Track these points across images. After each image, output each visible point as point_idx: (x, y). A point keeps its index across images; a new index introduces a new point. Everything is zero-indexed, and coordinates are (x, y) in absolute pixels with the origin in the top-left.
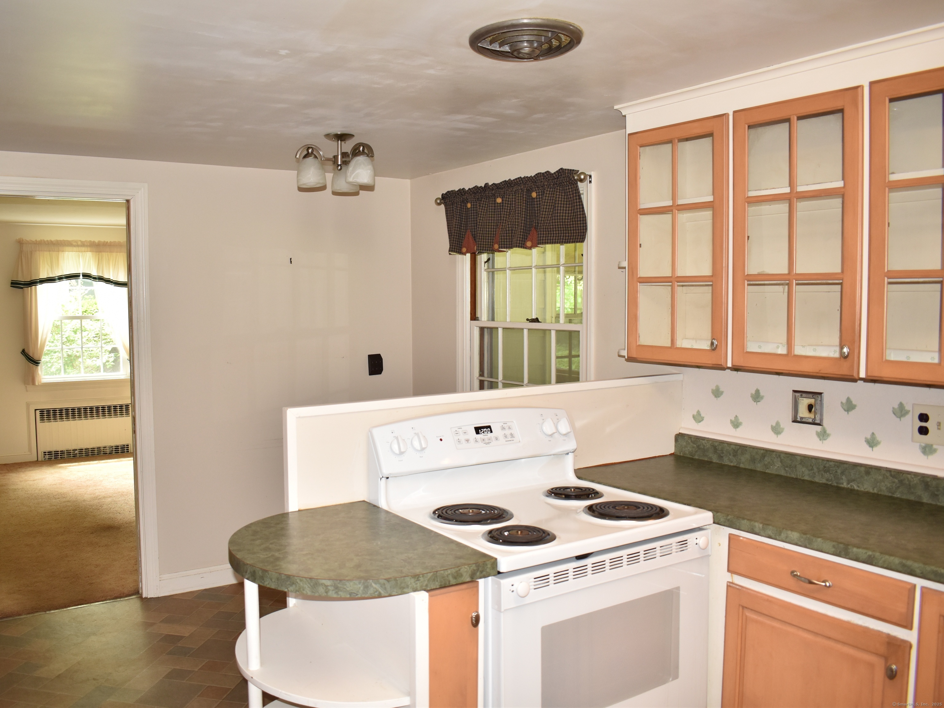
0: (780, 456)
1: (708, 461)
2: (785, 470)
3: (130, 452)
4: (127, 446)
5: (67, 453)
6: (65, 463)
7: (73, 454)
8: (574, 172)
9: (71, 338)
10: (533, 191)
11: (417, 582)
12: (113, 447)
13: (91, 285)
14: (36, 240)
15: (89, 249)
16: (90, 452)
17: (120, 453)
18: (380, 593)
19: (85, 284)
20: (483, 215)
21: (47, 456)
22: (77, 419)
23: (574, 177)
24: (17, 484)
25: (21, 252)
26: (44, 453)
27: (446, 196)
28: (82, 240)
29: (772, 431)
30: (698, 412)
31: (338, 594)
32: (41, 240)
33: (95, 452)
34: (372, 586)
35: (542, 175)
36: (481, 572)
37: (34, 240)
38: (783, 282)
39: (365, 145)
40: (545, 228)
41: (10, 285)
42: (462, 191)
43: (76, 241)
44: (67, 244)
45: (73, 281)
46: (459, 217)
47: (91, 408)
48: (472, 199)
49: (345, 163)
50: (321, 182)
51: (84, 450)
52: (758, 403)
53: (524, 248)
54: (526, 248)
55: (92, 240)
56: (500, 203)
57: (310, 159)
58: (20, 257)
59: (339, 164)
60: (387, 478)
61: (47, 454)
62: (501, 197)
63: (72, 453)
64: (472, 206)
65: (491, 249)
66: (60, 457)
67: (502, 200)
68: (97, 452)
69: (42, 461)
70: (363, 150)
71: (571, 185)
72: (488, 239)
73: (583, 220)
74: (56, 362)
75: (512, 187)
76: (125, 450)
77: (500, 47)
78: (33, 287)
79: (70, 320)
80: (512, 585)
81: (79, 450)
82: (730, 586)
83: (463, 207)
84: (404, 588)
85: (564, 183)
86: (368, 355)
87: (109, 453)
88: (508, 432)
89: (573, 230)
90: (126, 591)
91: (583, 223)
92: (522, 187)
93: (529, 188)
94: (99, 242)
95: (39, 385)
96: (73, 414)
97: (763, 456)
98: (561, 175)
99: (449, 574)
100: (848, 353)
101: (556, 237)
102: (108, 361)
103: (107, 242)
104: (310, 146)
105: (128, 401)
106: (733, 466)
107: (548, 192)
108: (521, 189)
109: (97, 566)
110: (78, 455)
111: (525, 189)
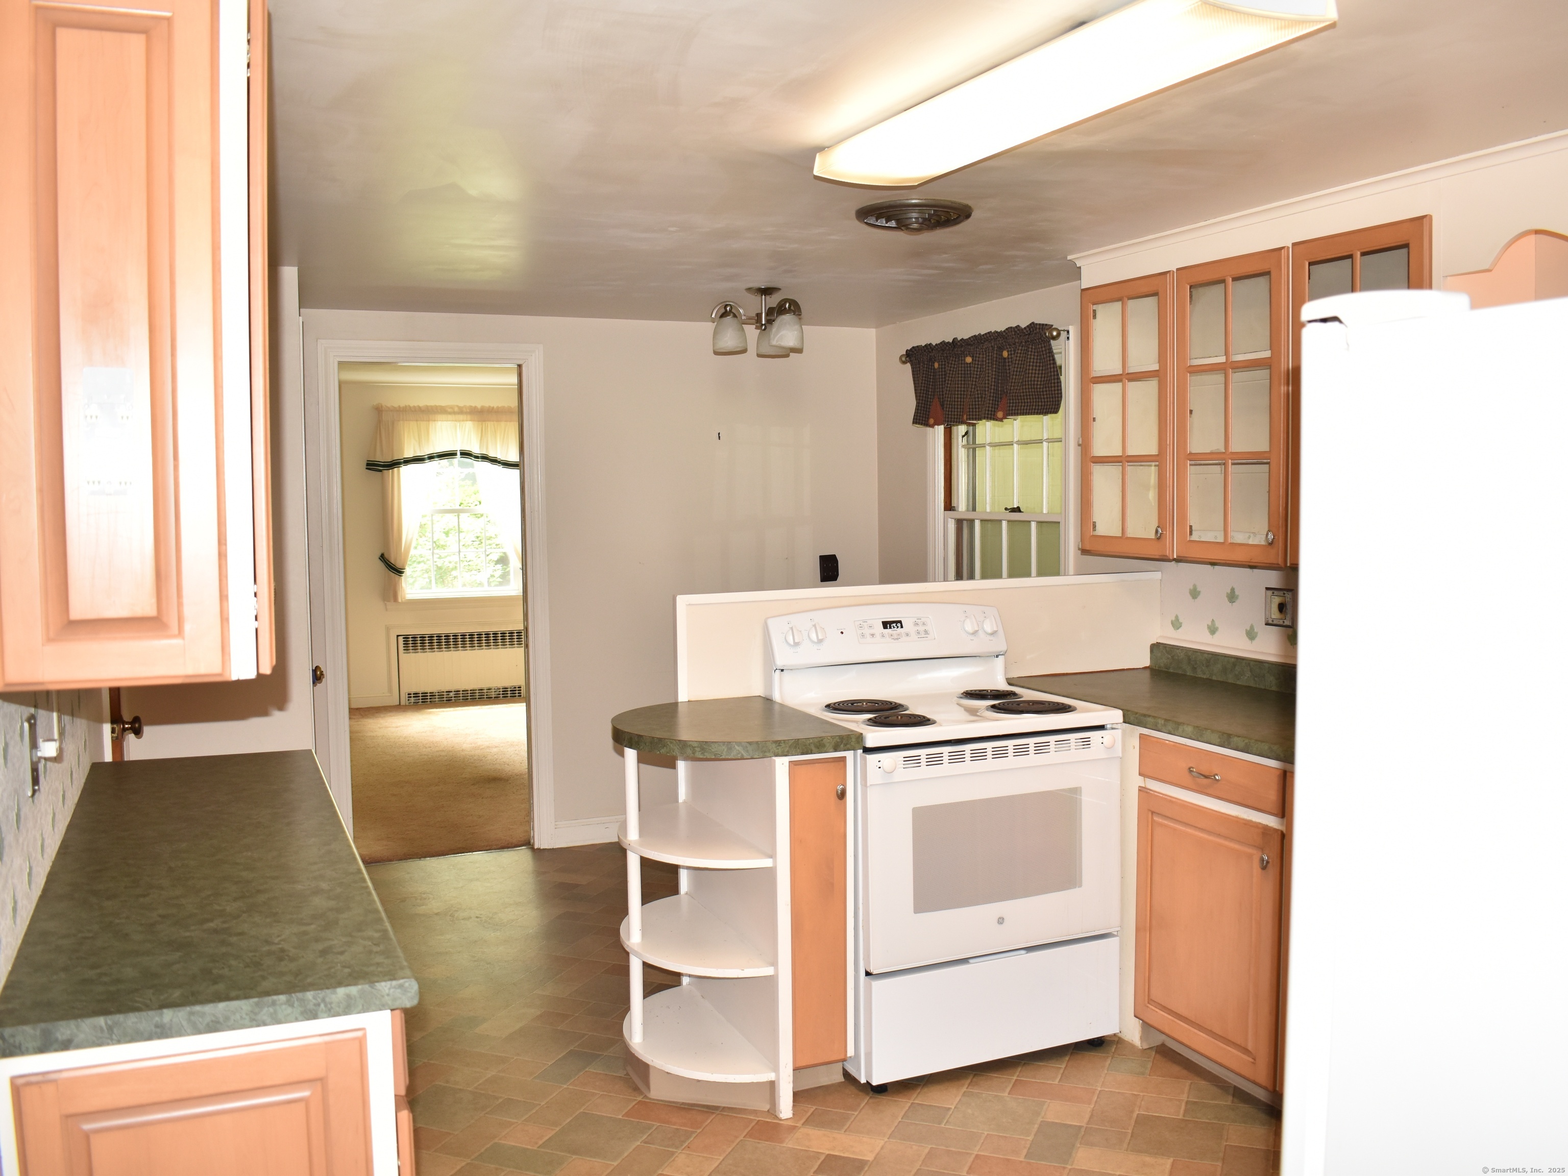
0: (1249, 664)
1: (1182, 675)
2: (1254, 680)
3: (522, 696)
4: (518, 688)
5: (438, 695)
6: (437, 708)
7: (446, 698)
8: (1047, 327)
9: (442, 543)
10: (1004, 350)
11: (778, 747)
12: (500, 689)
13: (472, 466)
14: (399, 406)
15: (469, 417)
16: (469, 695)
17: (509, 698)
18: (742, 755)
19: (461, 465)
20: (952, 377)
21: (412, 699)
22: (452, 649)
23: (1045, 334)
24: (376, 731)
25: (379, 422)
26: (409, 694)
27: (911, 353)
28: (460, 405)
29: (1247, 636)
30: (1177, 617)
31: (704, 755)
32: (406, 406)
33: (476, 696)
34: (736, 749)
35: (1013, 330)
36: (845, 745)
37: (396, 405)
38: (1217, 461)
39: (793, 303)
40: (1015, 396)
41: (365, 467)
42: (929, 347)
43: (452, 407)
44: (439, 411)
45: (445, 462)
46: (925, 380)
47: (471, 635)
48: (940, 358)
49: (770, 322)
50: (741, 346)
51: (461, 692)
52: (1233, 604)
53: (994, 419)
54: (997, 420)
55: (473, 405)
56: (970, 363)
57: (729, 319)
58: (379, 430)
59: (763, 323)
60: (782, 670)
61: (412, 695)
62: (971, 355)
63: (445, 696)
64: (940, 367)
65: (961, 420)
66: (429, 700)
67: (973, 360)
68: (479, 696)
69: (406, 705)
70: (790, 307)
71: (1044, 343)
72: (957, 408)
73: (1058, 386)
74: (419, 577)
75: (983, 343)
76: (516, 693)
77: (887, 223)
78: (396, 469)
79: (441, 515)
80: (879, 761)
81: (454, 691)
82: (1142, 790)
83: (930, 367)
84: (765, 752)
85: (1035, 340)
86: (820, 556)
87: (495, 697)
88: (921, 628)
89: (1047, 398)
90: (515, 841)
91: (1058, 390)
92: (993, 344)
93: (1000, 345)
94: (483, 407)
95: (403, 603)
96: (448, 643)
97: (1234, 665)
98: (1033, 331)
99: (812, 743)
100: (1273, 540)
101: (1027, 406)
102: (492, 576)
103: (493, 407)
104: (728, 303)
105: (521, 627)
106: (1207, 679)
107: (1019, 351)
108: (992, 346)
109: (480, 817)
110: (453, 698)
111: (996, 346)
